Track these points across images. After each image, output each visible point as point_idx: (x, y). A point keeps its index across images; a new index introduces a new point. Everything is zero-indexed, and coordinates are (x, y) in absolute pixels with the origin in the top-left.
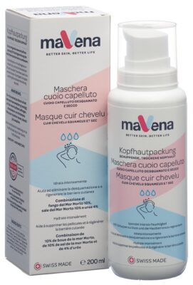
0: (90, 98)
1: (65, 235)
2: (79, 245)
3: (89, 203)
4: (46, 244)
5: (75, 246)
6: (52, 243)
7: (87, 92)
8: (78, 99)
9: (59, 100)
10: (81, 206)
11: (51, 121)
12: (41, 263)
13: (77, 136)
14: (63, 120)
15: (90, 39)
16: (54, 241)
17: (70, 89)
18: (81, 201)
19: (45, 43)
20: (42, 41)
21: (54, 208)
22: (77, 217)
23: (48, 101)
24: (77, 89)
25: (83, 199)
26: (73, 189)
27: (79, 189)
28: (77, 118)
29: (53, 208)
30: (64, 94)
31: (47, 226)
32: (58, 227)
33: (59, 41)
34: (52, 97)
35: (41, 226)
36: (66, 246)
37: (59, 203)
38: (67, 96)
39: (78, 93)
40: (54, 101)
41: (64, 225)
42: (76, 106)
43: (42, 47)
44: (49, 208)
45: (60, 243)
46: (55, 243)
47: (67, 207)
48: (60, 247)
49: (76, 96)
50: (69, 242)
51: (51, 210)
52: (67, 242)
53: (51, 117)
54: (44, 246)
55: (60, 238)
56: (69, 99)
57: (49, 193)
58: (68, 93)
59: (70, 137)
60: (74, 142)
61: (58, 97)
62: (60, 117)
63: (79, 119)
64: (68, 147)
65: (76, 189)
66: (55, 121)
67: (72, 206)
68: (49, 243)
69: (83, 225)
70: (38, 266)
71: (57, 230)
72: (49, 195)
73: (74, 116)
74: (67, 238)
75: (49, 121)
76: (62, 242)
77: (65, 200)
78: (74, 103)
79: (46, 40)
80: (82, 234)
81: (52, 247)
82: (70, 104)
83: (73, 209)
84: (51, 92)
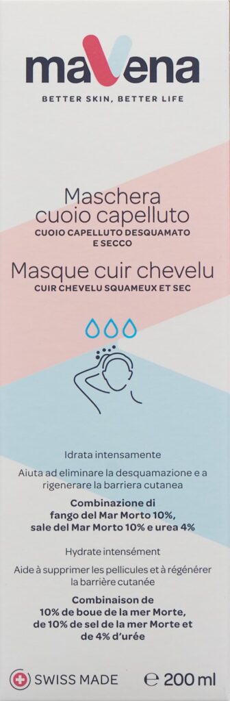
0: (169, 226)
1: (97, 600)
2: (140, 631)
3: (169, 515)
4: (45, 619)
5: (126, 631)
6: (60, 618)
7: (162, 208)
8: (133, 225)
9: (80, 226)
10: (146, 523)
11: (57, 282)
12: (31, 670)
13: (130, 328)
14: (92, 280)
15: (168, 61)
16: (67, 612)
17: (110, 198)
18: (145, 510)
19: (38, 67)
20: (30, 62)
21: (65, 522)
22: (133, 552)
23: (47, 226)
24: (131, 198)
25: (151, 503)
26: (122, 473)
27: (138, 474)
28: (133, 279)
29: (63, 522)
30: (93, 209)
31: (46, 571)
32: (77, 576)
33: (79, 64)
34: (60, 217)
35: (30, 571)
36: (101, 630)
37: (80, 510)
38: (103, 217)
39: (134, 209)
40: (66, 227)
41: (95, 571)
42: (129, 244)
43: (30, 78)
44: (54, 522)
45: (83, 619)
46: (69, 619)
47: (104, 522)
48: (83, 630)
49: (127, 217)
50: (111, 619)
51: (57, 528)
52: (102, 619)
53: (57, 272)
54: (38, 625)
55: (83, 607)
56: (109, 226)
57: (52, 480)
58: (104, 206)
59: (111, 330)
60: (123, 345)
61: (76, 217)
62: (81, 271)
63: (139, 282)
64: (104, 358)
65: (131, 474)
66: (67, 282)
67: (118, 521)
68: (53, 618)
69: (150, 576)
70: (20, 680)
71: (75, 583)
72: (52, 487)
73: (124, 271)
74: (103, 607)
75: (51, 281)
76: (91, 619)
77: (96, 503)
78: (124, 237)
79: (41, 60)
80: (147, 600)
81: (60, 629)
82: (110, 237)
83: (120, 528)
84: (57, 203)
